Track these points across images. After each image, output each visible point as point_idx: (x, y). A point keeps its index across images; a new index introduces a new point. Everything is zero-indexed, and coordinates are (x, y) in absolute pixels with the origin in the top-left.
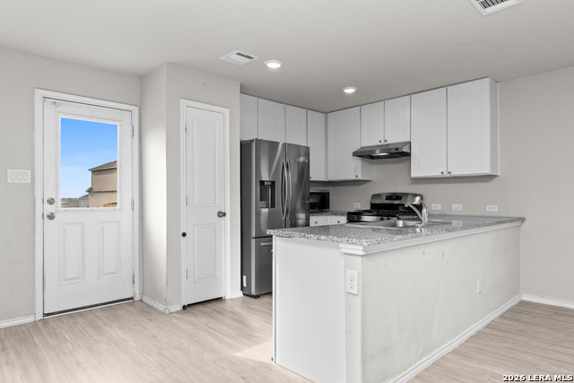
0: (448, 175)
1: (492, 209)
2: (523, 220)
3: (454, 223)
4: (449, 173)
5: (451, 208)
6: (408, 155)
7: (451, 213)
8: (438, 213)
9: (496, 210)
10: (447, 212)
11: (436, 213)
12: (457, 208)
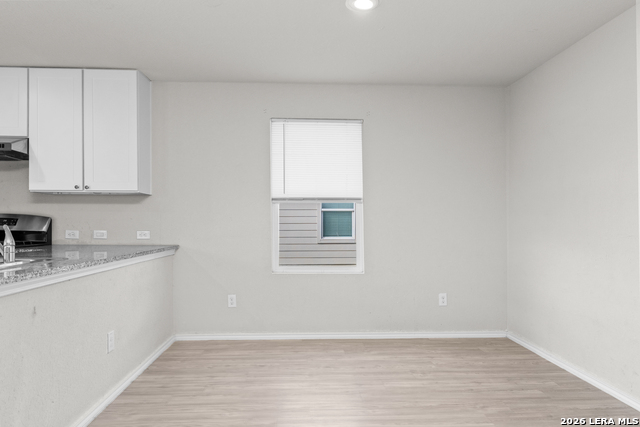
0: (85, 191)
1: (143, 236)
2: (176, 247)
3: (97, 255)
4: (86, 187)
5: (92, 235)
6: (25, 157)
7: (93, 243)
8: (75, 243)
9: (148, 237)
10: (88, 241)
11: (72, 243)
12: (101, 235)
